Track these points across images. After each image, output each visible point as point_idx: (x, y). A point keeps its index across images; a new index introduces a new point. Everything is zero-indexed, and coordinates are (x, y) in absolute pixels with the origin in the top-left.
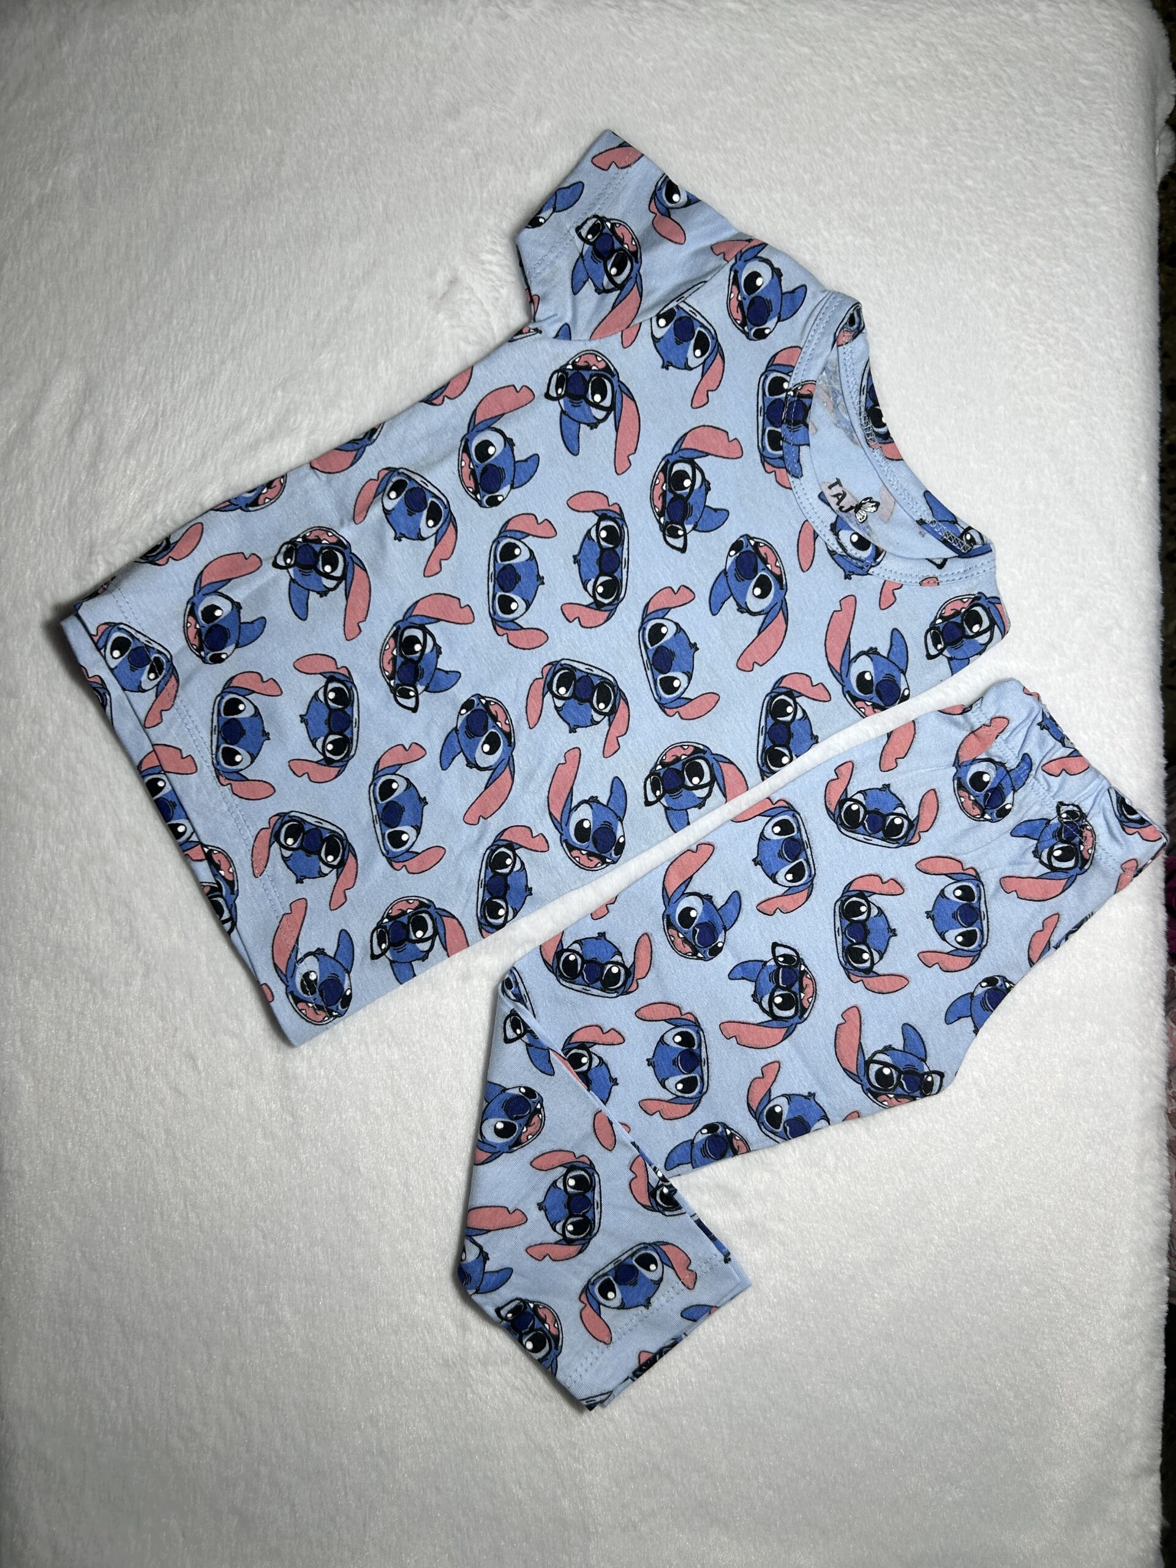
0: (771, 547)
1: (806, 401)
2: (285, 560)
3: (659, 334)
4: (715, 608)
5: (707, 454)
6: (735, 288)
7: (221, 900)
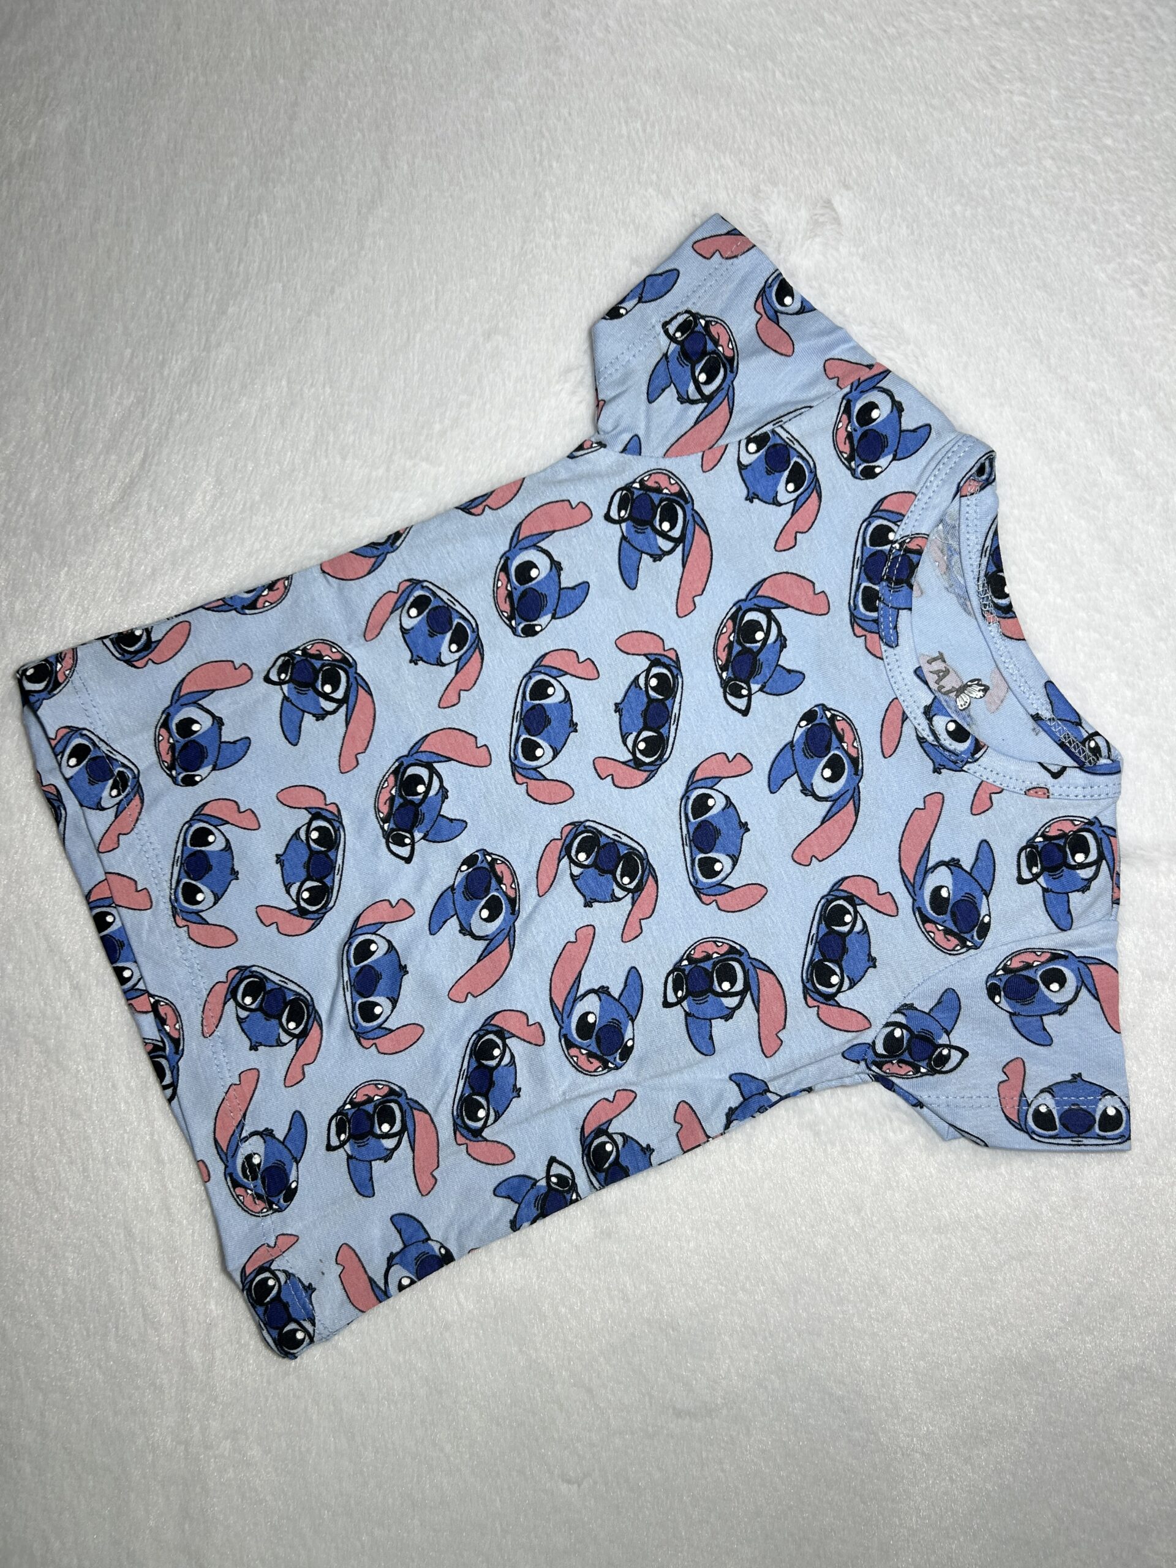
0: (850, 724)
1: (914, 558)
2: (279, 674)
3: (746, 459)
4: (774, 784)
5: (787, 606)
6: (845, 417)
7: (164, 1062)
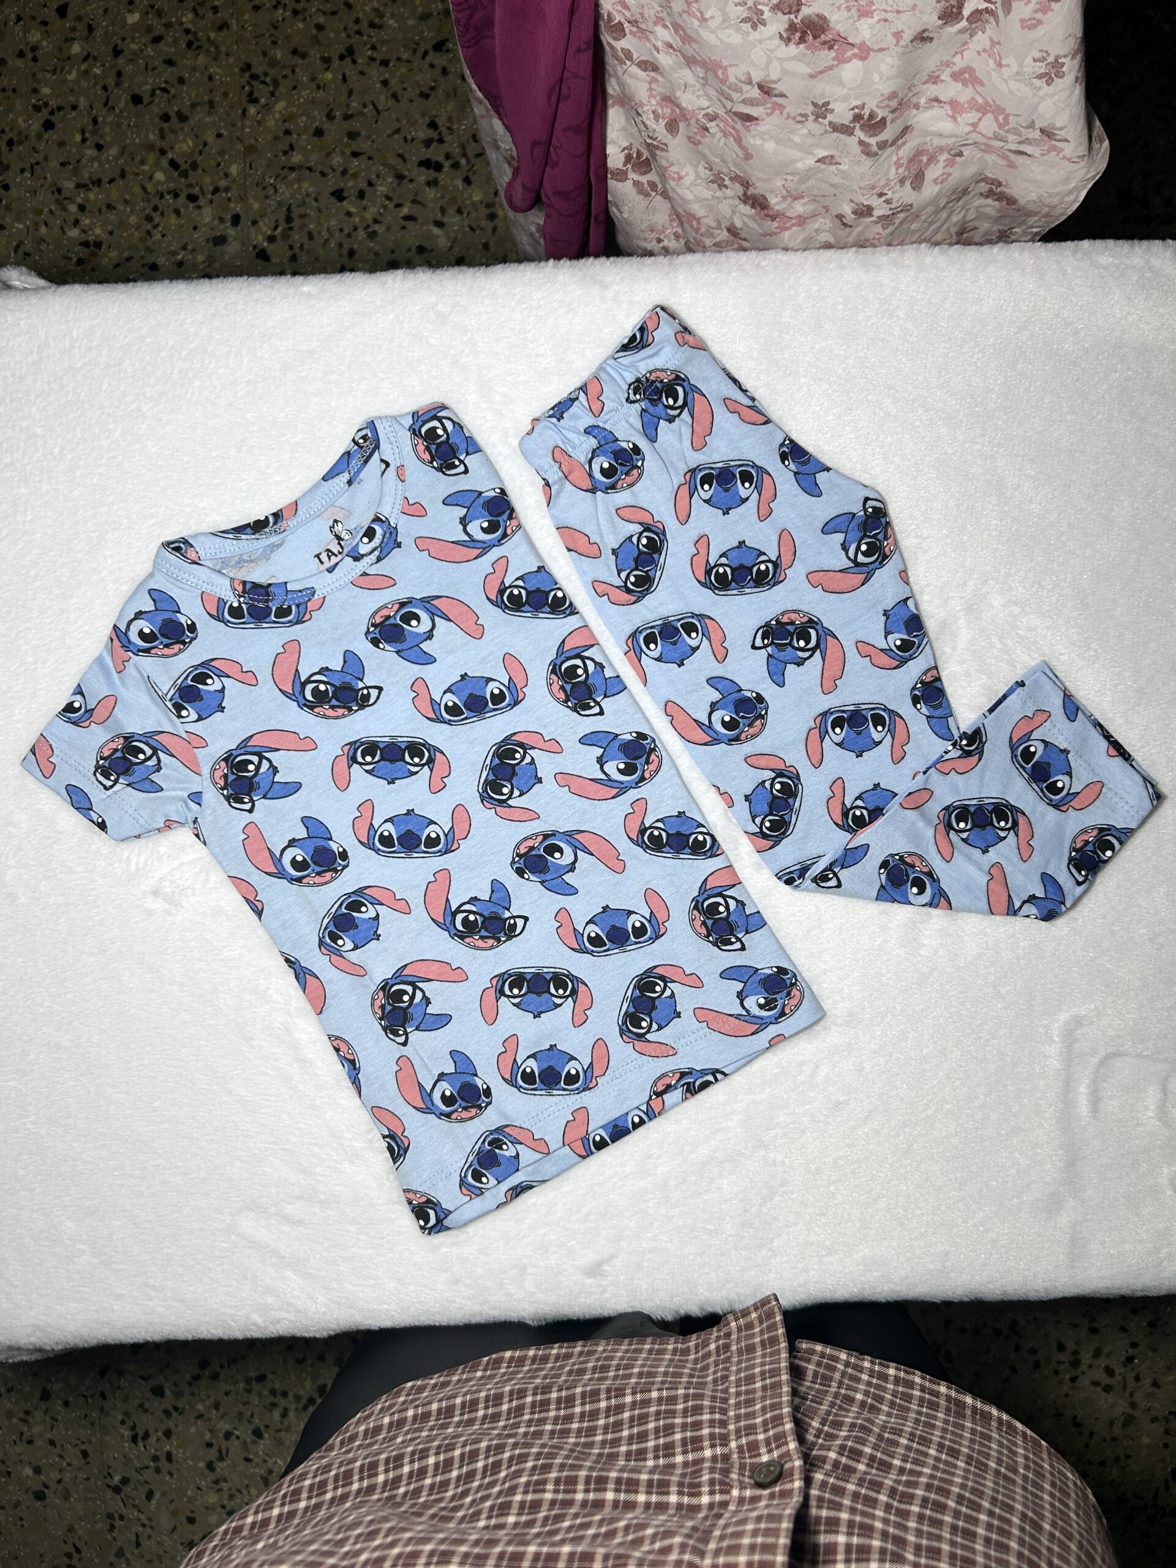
0: (376, 612)
1: (248, 586)
3: (194, 716)
4: (429, 660)
5: (297, 670)
6: (153, 651)
7: (697, 1083)
